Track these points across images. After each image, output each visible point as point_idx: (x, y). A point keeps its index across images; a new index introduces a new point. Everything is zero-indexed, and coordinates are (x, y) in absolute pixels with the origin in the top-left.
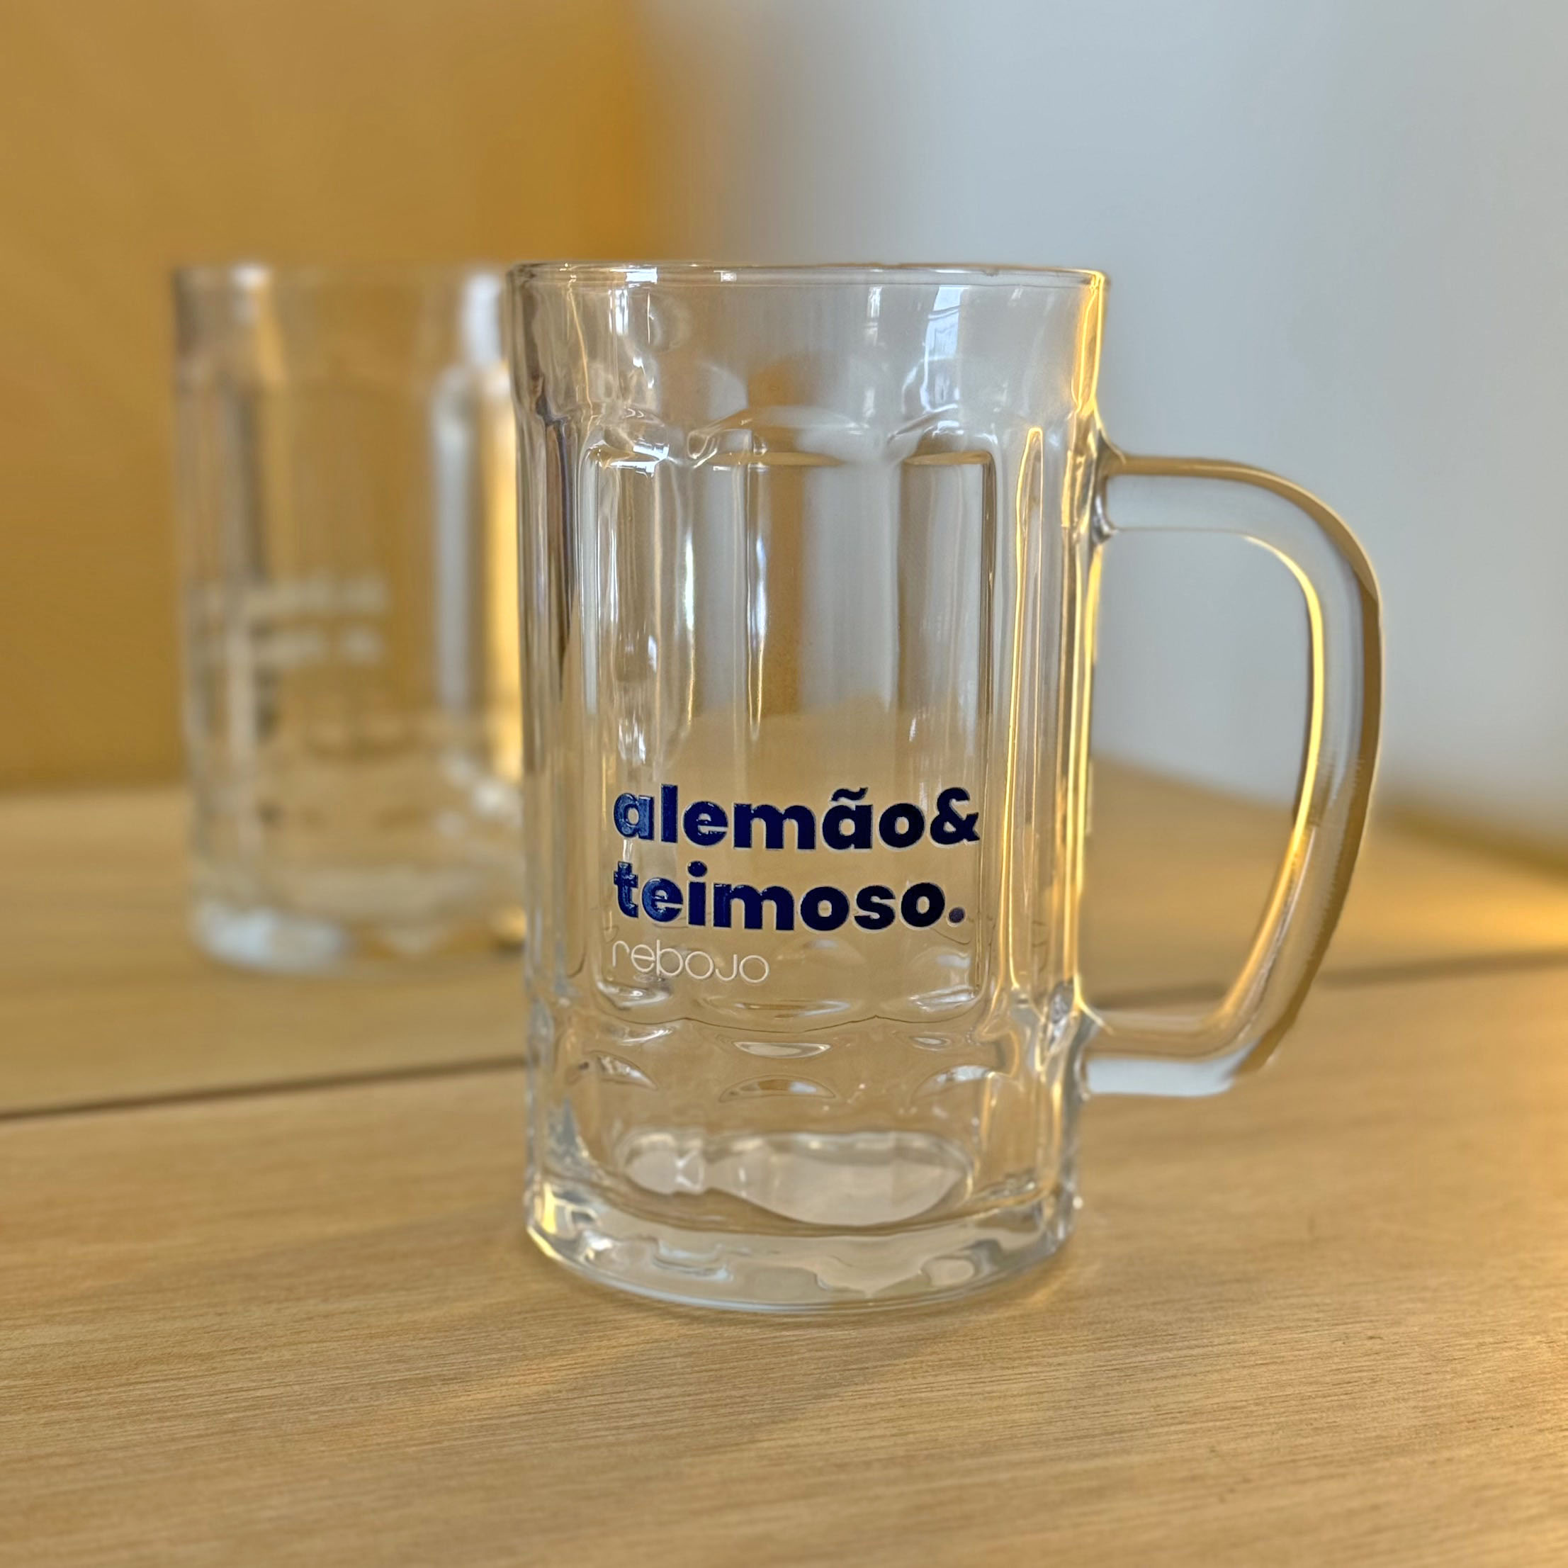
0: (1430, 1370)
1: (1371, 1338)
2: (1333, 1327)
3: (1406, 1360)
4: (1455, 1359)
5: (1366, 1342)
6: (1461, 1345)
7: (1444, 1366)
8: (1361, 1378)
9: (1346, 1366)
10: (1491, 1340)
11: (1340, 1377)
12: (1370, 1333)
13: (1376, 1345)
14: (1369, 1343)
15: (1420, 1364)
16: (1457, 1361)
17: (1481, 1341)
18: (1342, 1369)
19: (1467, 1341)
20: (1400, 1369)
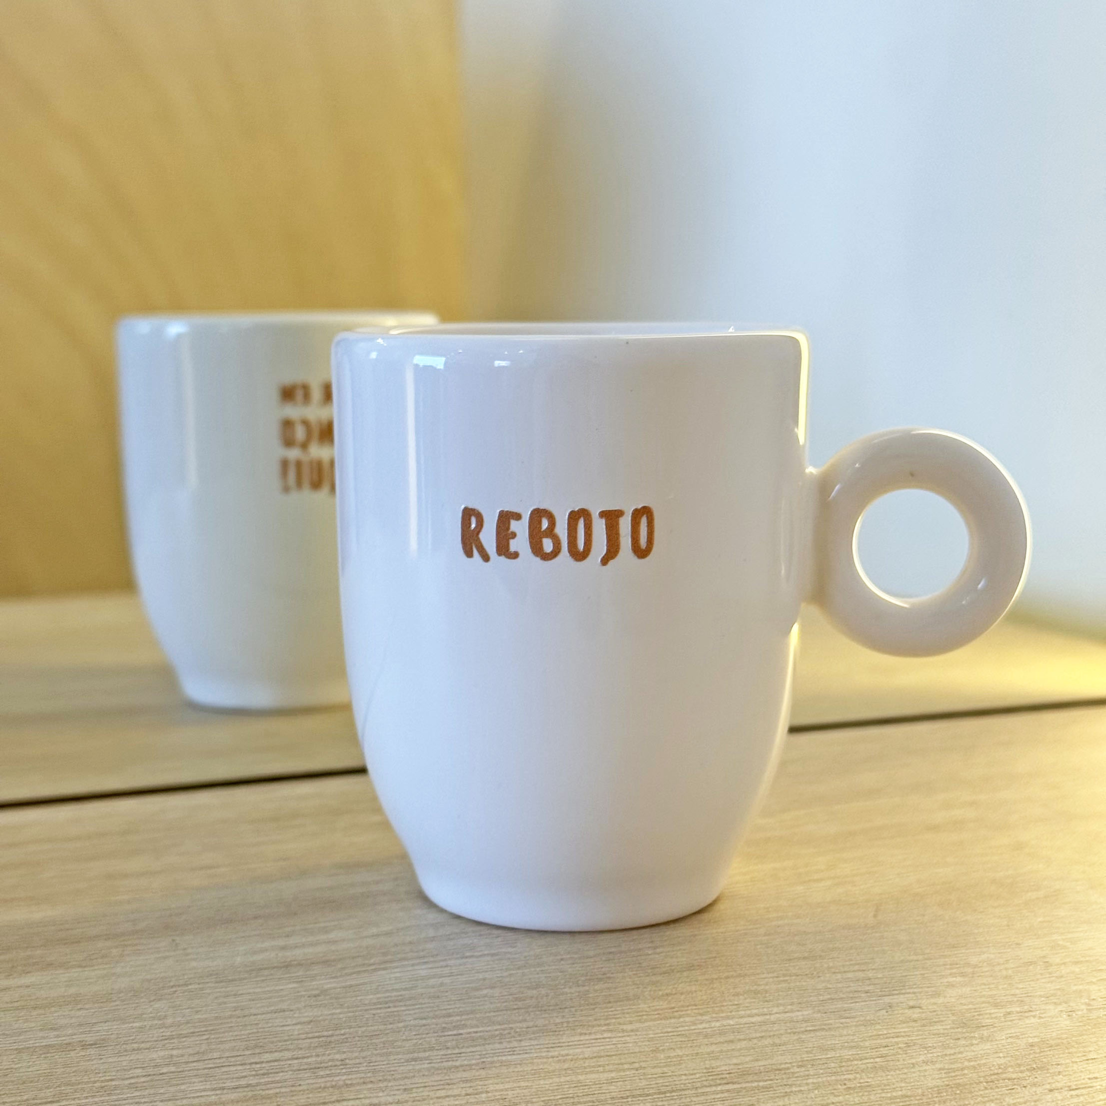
0: (960, 1036)
1: (912, 1007)
2: (879, 998)
3: (940, 1027)
4: (983, 1026)
5: (906, 1011)
6: (990, 1014)
7: (971, 1032)
8: (897, 1043)
9: (885, 1032)
10: (1018, 1009)
11: (879, 1041)
12: (911, 1003)
13: (915, 1014)
14: (909, 1012)
15: (952, 1031)
16: (985, 1028)
17: (1008, 1010)
18: (881, 1035)
19: (996, 1011)
20: (933, 1035)
